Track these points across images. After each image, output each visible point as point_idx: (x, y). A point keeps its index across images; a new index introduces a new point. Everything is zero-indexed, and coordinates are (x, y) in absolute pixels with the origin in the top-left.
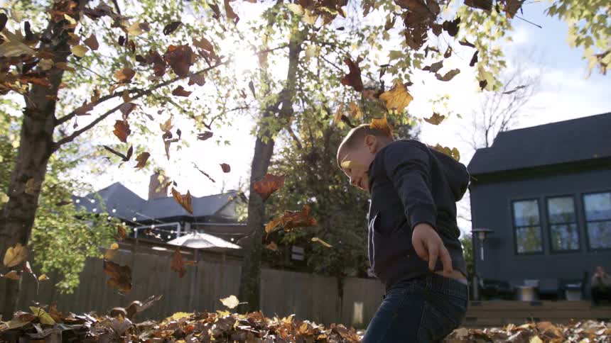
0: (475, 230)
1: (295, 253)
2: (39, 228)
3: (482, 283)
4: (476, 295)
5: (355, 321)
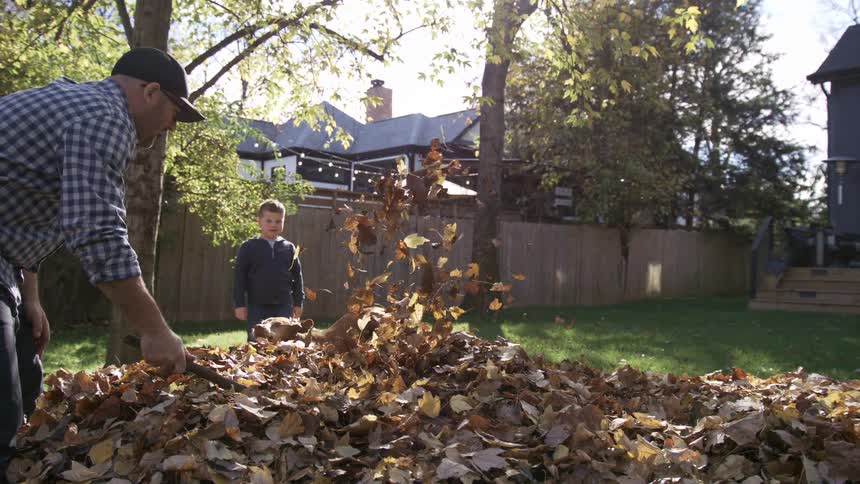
0: (831, 159)
1: (560, 197)
2: (200, 192)
3: (831, 240)
4: (820, 258)
5: (649, 289)
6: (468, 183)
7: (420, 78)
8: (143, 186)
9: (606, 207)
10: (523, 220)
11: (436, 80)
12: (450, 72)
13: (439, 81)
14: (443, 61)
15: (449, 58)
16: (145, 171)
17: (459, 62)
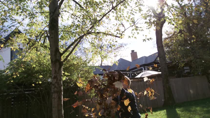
1: (186, 70)
6: (159, 70)
7: (129, 37)
8: (56, 84)
9: (200, 69)
10: (177, 78)
11: (134, 37)
12: (138, 34)
13: (135, 37)
14: (135, 31)
15: (137, 30)
16: (56, 80)
17: (140, 30)
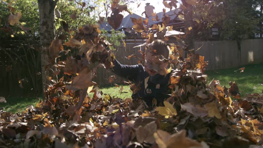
1: (214, 32)
5: (249, 61)
6: (181, 30)
9: (231, 33)
10: (201, 41)
